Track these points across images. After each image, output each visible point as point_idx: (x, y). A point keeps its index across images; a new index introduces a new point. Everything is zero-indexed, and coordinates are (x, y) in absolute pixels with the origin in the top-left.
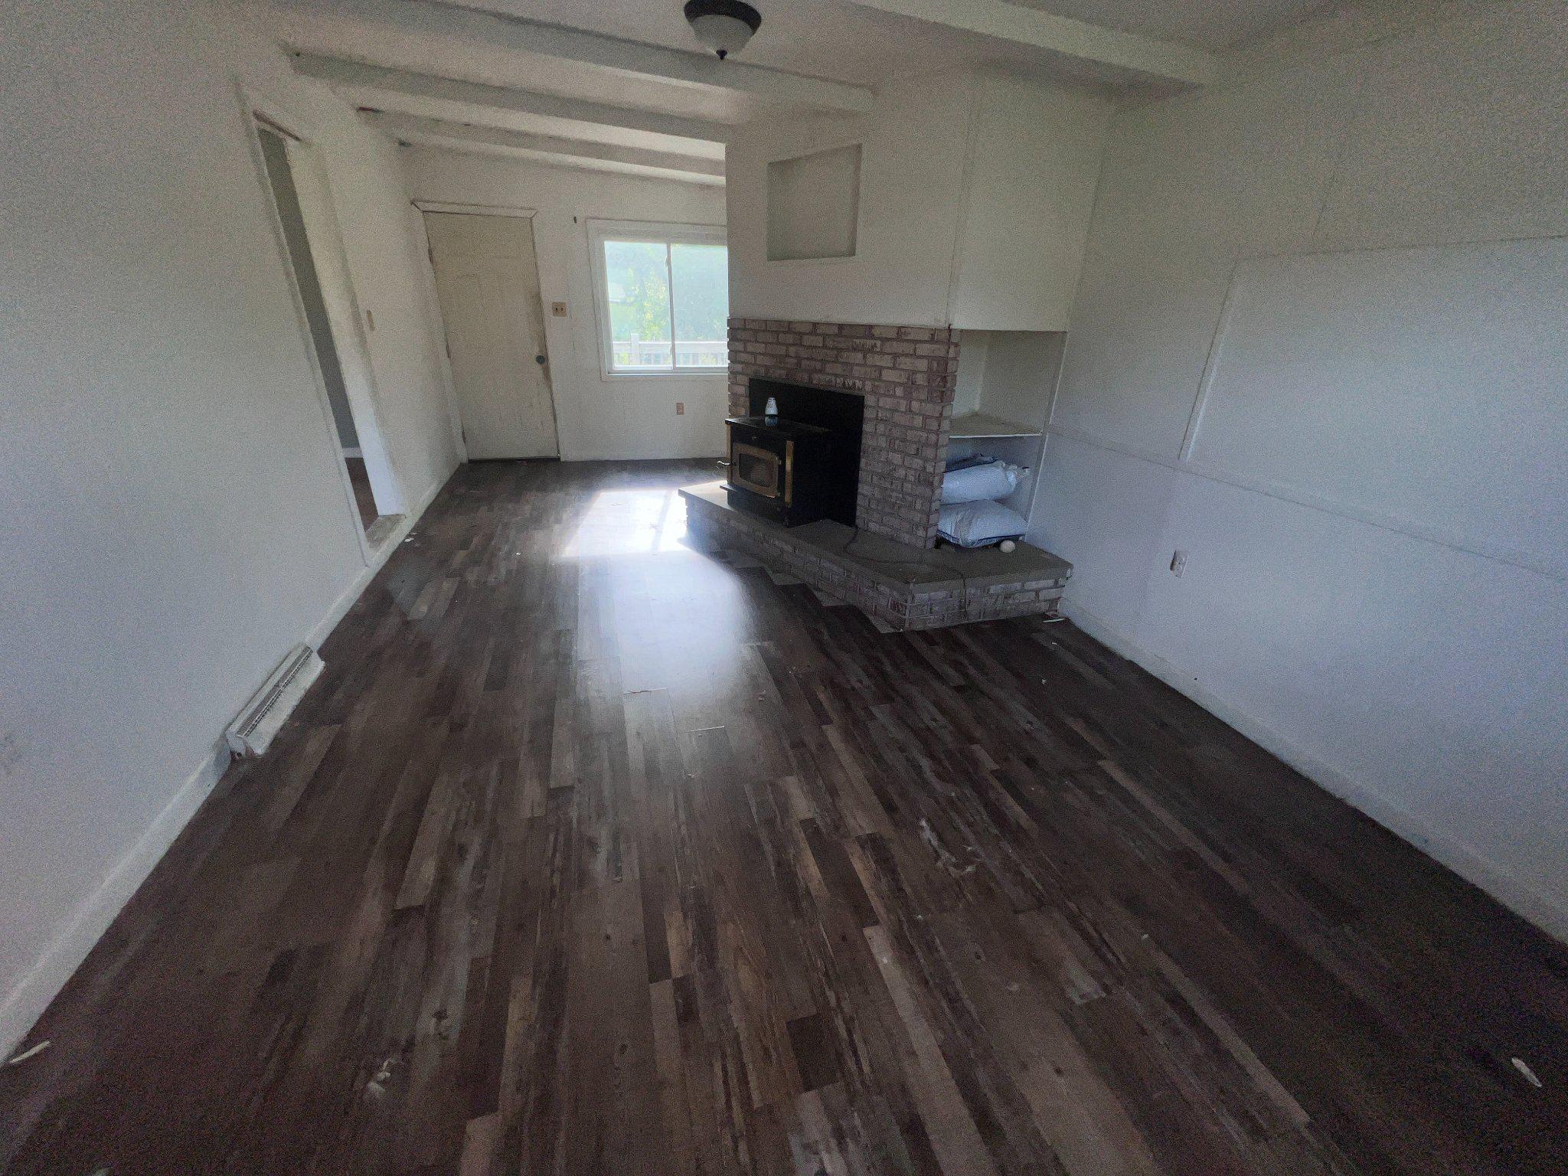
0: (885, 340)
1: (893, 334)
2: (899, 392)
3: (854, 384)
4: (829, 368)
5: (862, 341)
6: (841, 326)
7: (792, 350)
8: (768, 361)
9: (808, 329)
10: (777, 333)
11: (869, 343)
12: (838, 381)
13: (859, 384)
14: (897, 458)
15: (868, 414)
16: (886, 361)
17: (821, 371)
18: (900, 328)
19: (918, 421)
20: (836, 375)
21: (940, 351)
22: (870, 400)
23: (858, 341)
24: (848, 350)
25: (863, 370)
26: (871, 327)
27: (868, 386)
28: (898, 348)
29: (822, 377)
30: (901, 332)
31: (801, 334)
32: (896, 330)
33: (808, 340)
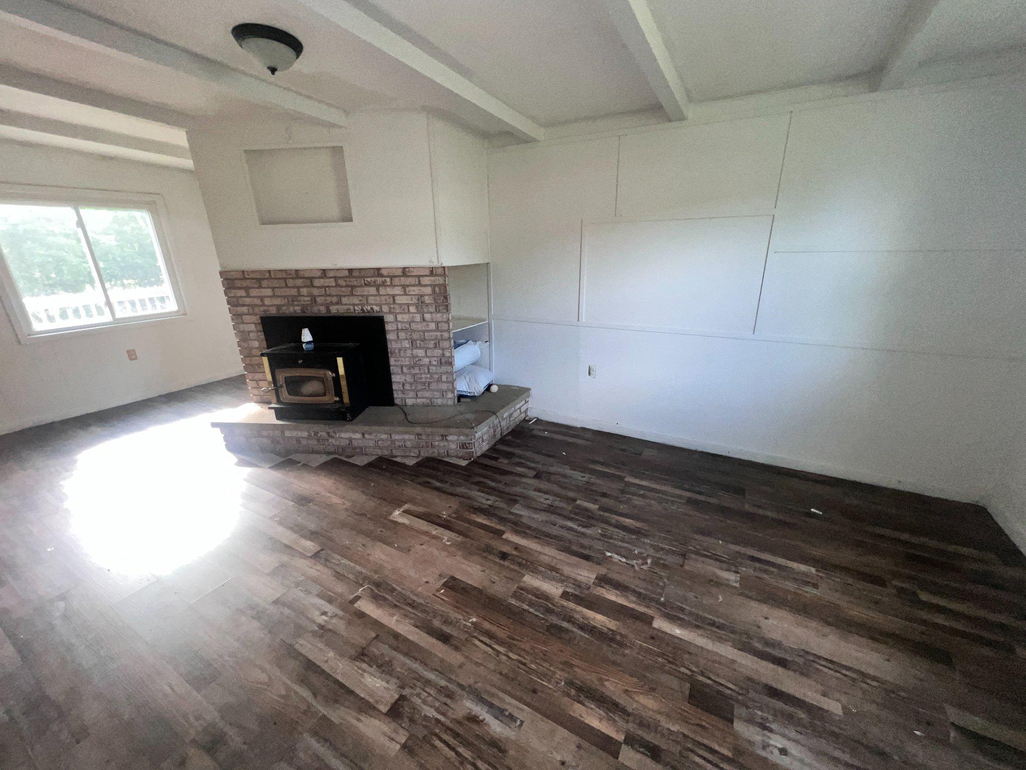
0: (392, 277)
1: (399, 273)
2: (412, 309)
3: (372, 309)
4: (345, 300)
5: (373, 279)
6: (351, 271)
7: (304, 291)
8: (277, 302)
9: (319, 274)
10: (285, 279)
11: (379, 280)
12: (356, 308)
13: (376, 308)
14: (420, 353)
15: (388, 327)
16: (397, 291)
17: (339, 303)
18: (404, 268)
19: (432, 326)
20: (354, 305)
21: (440, 280)
22: (389, 318)
23: (369, 279)
24: (361, 286)
25: (378, 298)
26: (379, 269)
27: (385, 309)
28: (403, 281)
29: (339, 307)
30: (405, 272)
31: (311, 279)
32: (401, 270)
33: (317, 283)
